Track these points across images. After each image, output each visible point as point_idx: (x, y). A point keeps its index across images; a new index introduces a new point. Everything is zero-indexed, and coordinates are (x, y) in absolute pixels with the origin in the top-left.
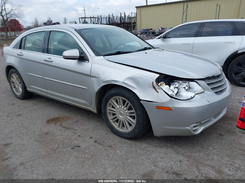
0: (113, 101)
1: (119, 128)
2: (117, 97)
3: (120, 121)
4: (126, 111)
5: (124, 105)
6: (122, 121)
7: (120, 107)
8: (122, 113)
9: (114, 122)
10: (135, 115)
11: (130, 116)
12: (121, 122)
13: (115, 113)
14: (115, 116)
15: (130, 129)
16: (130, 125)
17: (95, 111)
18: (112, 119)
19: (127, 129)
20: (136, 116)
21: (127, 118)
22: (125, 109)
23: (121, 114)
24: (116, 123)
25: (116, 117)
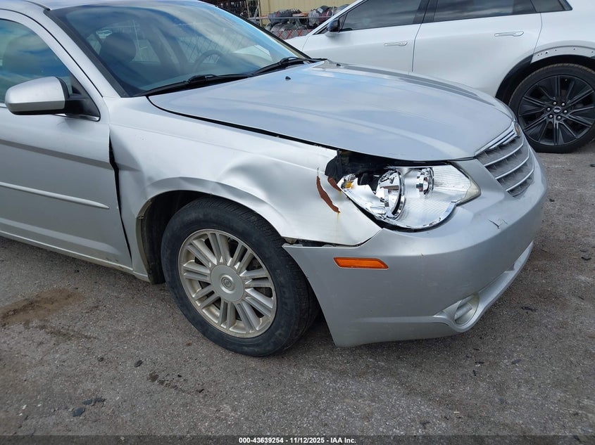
0: (196, 242)
1: (225, 324)
2: (208, 232)
3: (226, 305)
4: (240, 273)
5: (232, 256)
6: (232, 303)
7: (221, 260)
8: (228, 279)
9: (207, 307)
10: (269, 284)
11: (257, 289)
12: (229, 307)
13: (207, 280)
14: (207, 290)
15: (258, 328)
16: (259, 314)
17: (144, 276)
18: (200, 300)
19: (251, 327)
20: (273, 288)
21: (248, 295)
22: (236, 267)
23: (227, 283)
24: (214, 309)
25: (212, 293)
